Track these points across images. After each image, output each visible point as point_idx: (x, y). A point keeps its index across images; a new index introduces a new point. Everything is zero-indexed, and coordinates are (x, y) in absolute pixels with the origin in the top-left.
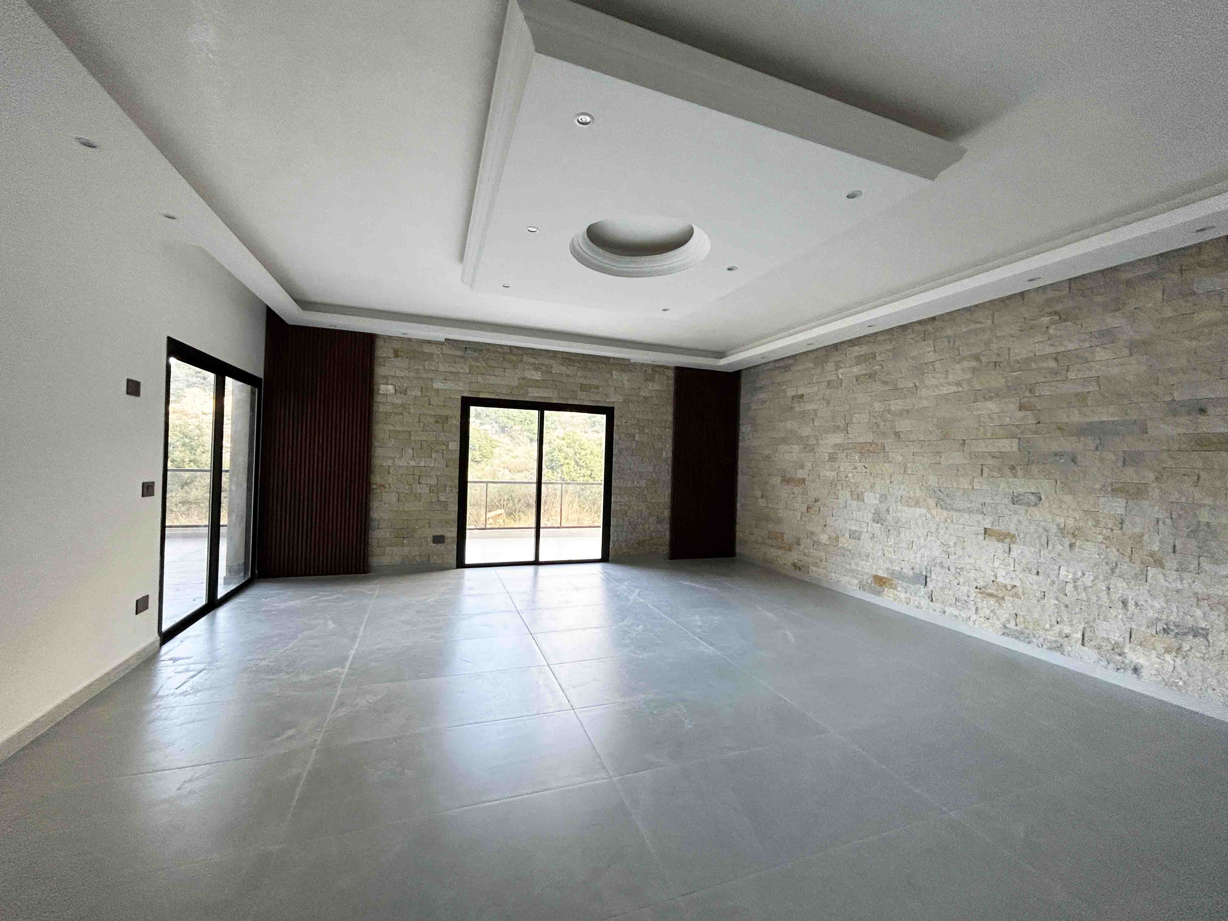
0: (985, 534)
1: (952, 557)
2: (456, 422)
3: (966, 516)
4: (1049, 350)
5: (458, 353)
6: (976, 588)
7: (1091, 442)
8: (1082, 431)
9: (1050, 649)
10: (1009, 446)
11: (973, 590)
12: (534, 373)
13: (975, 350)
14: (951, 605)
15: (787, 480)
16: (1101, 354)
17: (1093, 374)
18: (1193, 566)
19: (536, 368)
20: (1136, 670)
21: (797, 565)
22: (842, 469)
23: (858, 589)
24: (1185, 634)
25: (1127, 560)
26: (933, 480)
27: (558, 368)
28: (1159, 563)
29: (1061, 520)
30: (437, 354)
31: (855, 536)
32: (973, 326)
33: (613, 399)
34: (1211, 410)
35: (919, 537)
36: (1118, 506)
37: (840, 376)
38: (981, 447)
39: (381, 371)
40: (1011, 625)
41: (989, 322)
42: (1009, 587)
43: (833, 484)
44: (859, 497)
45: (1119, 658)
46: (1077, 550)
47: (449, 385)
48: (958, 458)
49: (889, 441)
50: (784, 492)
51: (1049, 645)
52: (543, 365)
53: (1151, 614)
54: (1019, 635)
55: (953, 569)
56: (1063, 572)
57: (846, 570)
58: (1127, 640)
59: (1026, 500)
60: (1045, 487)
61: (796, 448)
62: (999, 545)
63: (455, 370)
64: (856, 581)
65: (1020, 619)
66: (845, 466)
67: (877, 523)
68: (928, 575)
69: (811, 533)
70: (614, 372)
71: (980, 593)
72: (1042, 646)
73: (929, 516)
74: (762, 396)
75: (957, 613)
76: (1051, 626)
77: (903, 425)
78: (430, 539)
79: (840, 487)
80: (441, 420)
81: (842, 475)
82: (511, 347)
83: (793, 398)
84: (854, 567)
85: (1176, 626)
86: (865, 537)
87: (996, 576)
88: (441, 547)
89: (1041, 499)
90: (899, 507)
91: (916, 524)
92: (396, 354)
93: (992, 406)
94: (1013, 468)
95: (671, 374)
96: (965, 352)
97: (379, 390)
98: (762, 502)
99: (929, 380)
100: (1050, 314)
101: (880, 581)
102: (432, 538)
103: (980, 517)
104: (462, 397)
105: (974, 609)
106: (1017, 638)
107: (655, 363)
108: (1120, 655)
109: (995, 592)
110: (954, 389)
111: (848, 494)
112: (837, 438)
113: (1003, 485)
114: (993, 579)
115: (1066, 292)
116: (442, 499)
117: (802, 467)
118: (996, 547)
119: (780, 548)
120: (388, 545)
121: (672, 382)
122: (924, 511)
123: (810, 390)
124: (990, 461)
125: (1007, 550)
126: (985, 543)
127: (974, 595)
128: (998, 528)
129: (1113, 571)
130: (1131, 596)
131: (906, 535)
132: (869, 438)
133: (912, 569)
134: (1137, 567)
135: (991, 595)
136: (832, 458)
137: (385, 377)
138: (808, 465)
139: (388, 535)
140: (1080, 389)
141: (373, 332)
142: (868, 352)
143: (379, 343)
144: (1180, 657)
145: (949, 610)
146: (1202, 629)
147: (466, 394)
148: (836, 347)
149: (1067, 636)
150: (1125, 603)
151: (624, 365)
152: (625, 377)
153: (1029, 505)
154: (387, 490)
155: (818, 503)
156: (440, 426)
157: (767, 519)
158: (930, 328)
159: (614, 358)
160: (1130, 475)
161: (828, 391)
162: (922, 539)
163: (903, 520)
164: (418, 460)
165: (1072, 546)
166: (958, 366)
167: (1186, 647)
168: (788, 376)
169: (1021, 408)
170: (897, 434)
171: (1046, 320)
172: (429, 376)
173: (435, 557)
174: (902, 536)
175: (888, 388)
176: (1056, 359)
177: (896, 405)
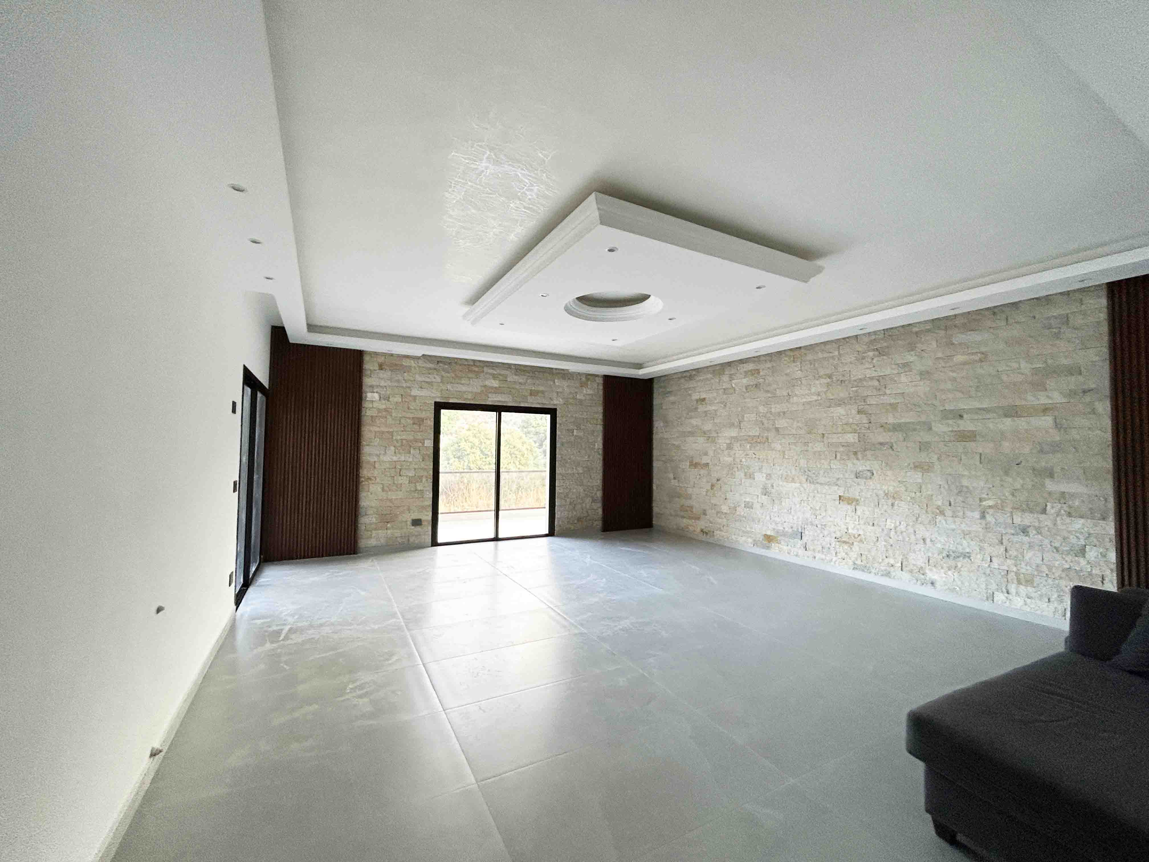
0: (840, 499)
1: (819, 517)
2: (431, 423)
3: (827, 487)
4: (875, 374)
5: (431, 366)
6: (836, 538)
7: (900, 436)
8: (896, 428)
9: (882, 575)
10: (851, 438)
11: (833, 540)
12: (493, 381)
13: (829, 372)
14: (819, 552)
15: (695, 465)
16: (903, 378)
17: (899, 391)
18: (961, 514)
19: (494, 377)
20: (932, 583)
21: (704, 530)
22: (737, 455)
23: (752, 545)
24: (958, 557)
25: (924, 512)
26: (803, 462)
27: (512, 378)
28: (942, 513)
29: (885, 488)
30: (415, 367)
31: (749, 506)
32: (826, 355)
33: (556, 402)
34: (965, 416)
35: (795, 504)
36: (917, 477)
37: (734, 385)
38: (834, 439)
39: (368, 381)
40: (858, 562)
41: (836, 353)
42: (856, 536)
43: (730, 467)
44: (750, 476)
45: (922, 576)
46: (896, 507)
47: (424, 393)
48: (819, 447)
49: (771, 435)
50: (692, 474)
51: (882, 573)
52: (500, 375)
53: (939, 545)
54: (865, 569)
55: (819, 526)
56: (888, 523)
57: (743, 531)
58: (927, 565)
59: (865, 475)
60: (876, 466)
61: (701, 440)
62: (849, 507)
63: (428, 380)
64: (750, 540)
65: (864, 557)
66: (738, 452)
67: (765, 495)
68: (803, 531)
69: (715, 505)
70: (556, 381)
71: (838, 541)
72: (878, 574)
73: (802, 489)
74: (672, 398)
75: (823, 557)
76: (883, 560)
77: (781, 423)
78: (409, 523)
79: (736, 469)
80: (418, 422)
81: (738, 460)
82: (474, 361)
83: (697, 401)
84: (748, 529)
85: (953, 552)
86: (757, 506)
87: (847, 529)
88: (418, 528)
89: (873, 474)
90: (781, 483)
91: (793, 495)
92: (381, 367)
93: (841, 411)
94: (855, 453)
95: (600, 381)
96: (822, 372)
97: (366, 397)
98: (674, 483)
99: (798, 391)
100: (874, 350)
101: (769, 539)
102: (411, 522)
103: (836, 487)
104: (435, 402)
105: (835, 554)
106: (863, 571)
107: (588, 373)
108: (923, 574)
109: (848, 540)
110: (815, 398)
111: (742, 475)
112: (733, 433)
113: (850, 464)
114: (846, 531)
115: (882, 336)
116: (419, 488)
117: (706, 454)
118: (845, 507)
119: (690, 518)
120: (376, 529)
121: (601, 387)
122: (798, 485)
123: (711, 395)
124: (841, 449)
125: (854, 510)
126: (839, 506)
127: (834, 543)
128: (847, 495)
129: (917, 519)
130: (927, 535)
131: (786, 503)
132: (755, 431)
133: (792, 528)
134: (930, 516)
135: (845, 542)
136: (730, 447)
137: (372, 387)
138: (711, 453)
139: (374, 520)
140: (893, 401)
141: (362, 349)
142: (753, 368)
143: (366, 358)
144: (956, 573)
145: (818, 556)
146: (968, 553)
147: (438, 400)
148: (729, 364)
149: (892, 566)
150: (924, 540)
151: (564, 374)
152: (565, 383)
153: (866, 478)
154: (373, 482)
155: (720, 482)
156: (416, 427)
157: (679, 496)
158: (797, 353)
159: (556, 369)
160: (923, 457)
161: (725, 396)
162: (798, 506)
163: (784, 492)
164: (398, 456)
165: (893, 505)
166: (817, 382)
167: (959, 565)
168: (692, 384)
169: (859, 412)
170: (777, 430)
171: (871, 354)
172: (408, 385)
173: (413, 538)
174: (783, 504)
175: (769, 395)
176: (878, 380)
177: (776, 408)
